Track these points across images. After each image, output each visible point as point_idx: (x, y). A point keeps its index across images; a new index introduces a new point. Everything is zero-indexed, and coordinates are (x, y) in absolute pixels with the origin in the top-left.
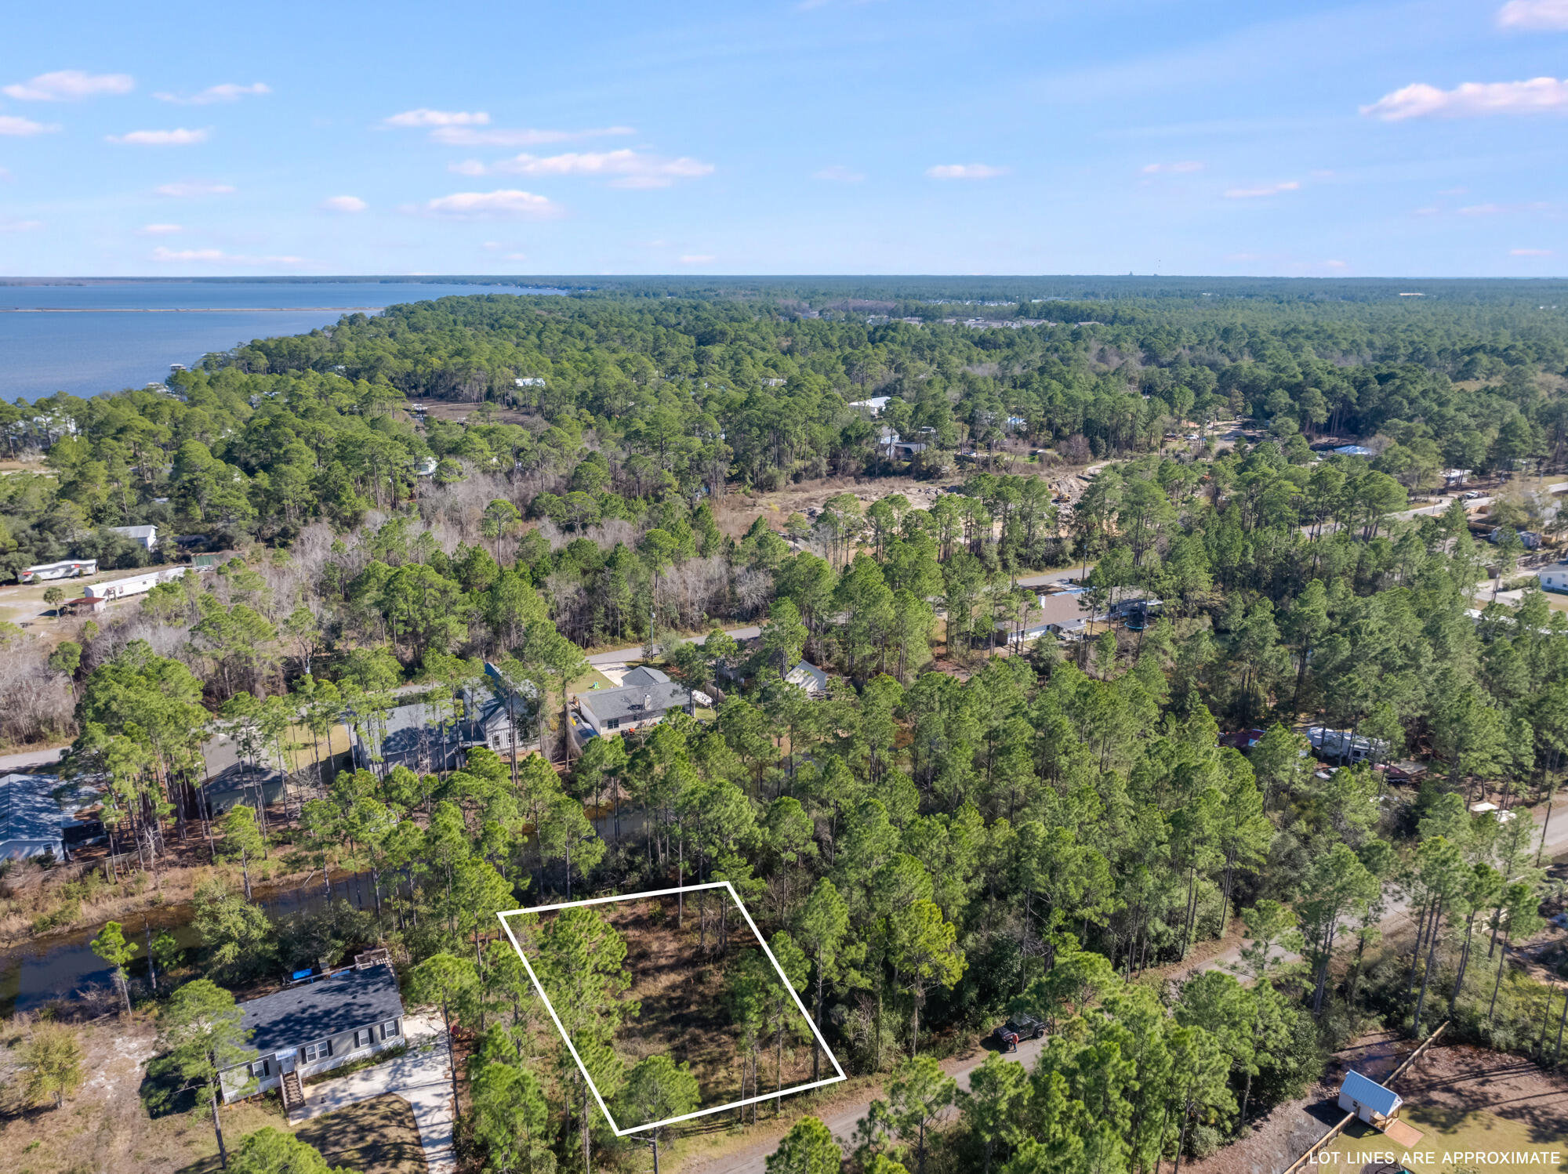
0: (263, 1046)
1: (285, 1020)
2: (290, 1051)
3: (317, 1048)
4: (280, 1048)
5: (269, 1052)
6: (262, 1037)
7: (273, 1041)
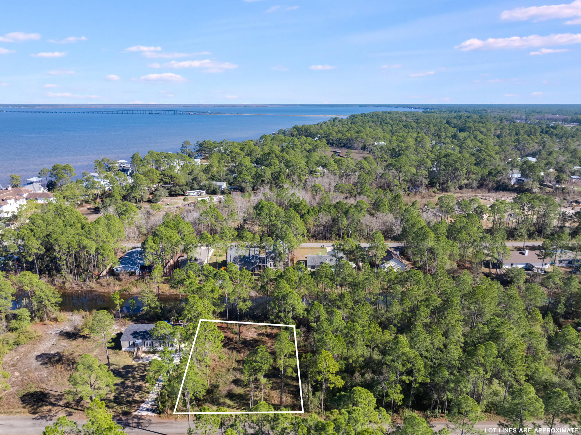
0: (135, 337)
1: (144, 332)
2: (140, 341)
3: (148, 343)
4: (138, 339)
5: (135, 340)
6: (135, 334)
7: (138, 337)
